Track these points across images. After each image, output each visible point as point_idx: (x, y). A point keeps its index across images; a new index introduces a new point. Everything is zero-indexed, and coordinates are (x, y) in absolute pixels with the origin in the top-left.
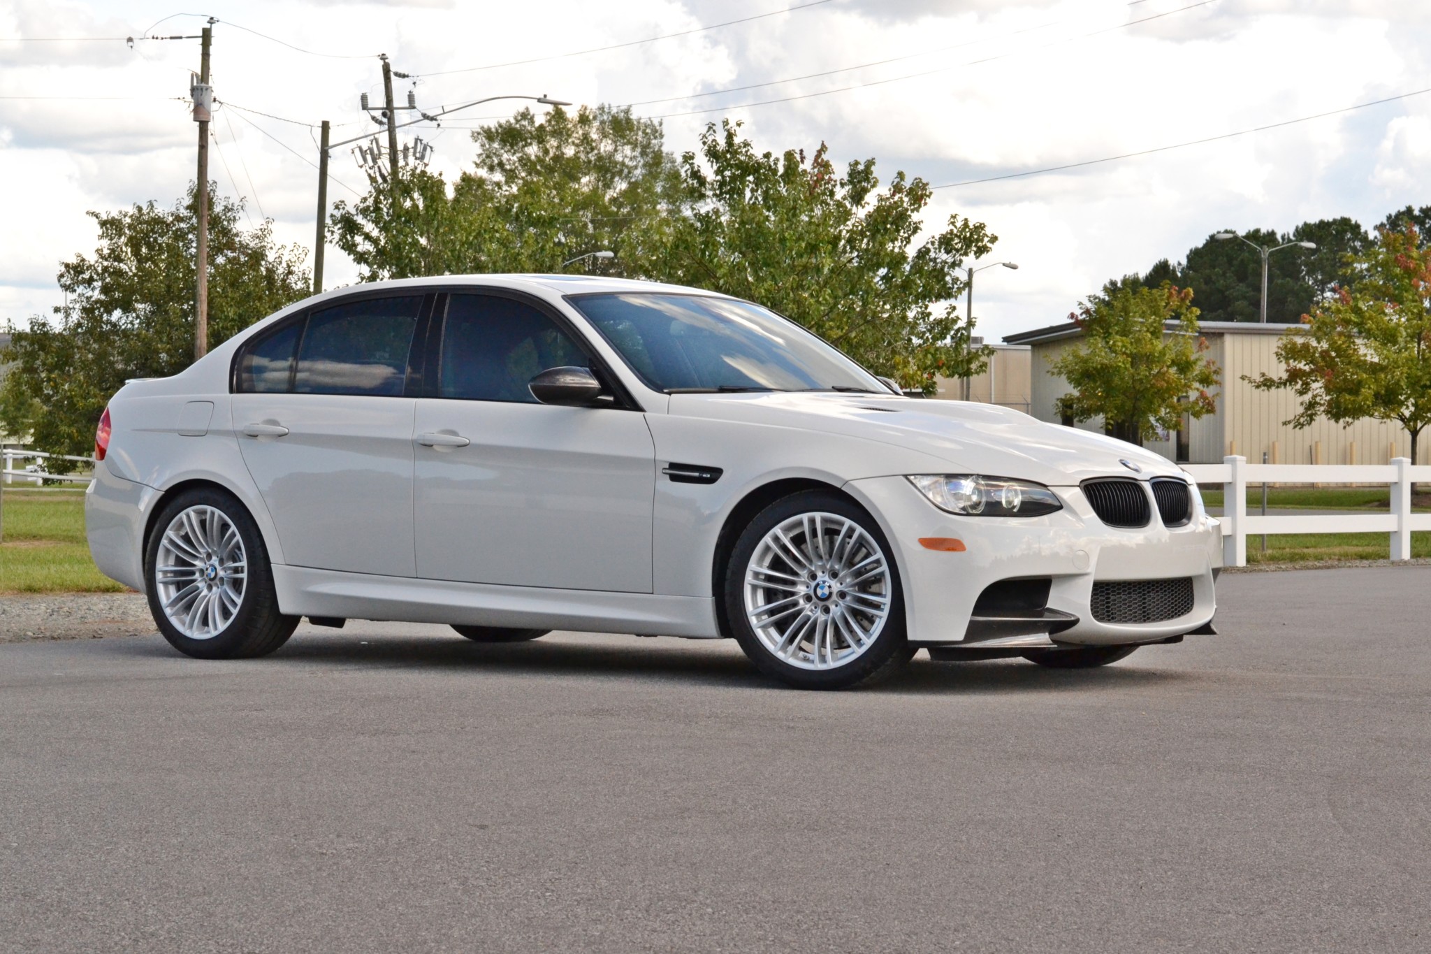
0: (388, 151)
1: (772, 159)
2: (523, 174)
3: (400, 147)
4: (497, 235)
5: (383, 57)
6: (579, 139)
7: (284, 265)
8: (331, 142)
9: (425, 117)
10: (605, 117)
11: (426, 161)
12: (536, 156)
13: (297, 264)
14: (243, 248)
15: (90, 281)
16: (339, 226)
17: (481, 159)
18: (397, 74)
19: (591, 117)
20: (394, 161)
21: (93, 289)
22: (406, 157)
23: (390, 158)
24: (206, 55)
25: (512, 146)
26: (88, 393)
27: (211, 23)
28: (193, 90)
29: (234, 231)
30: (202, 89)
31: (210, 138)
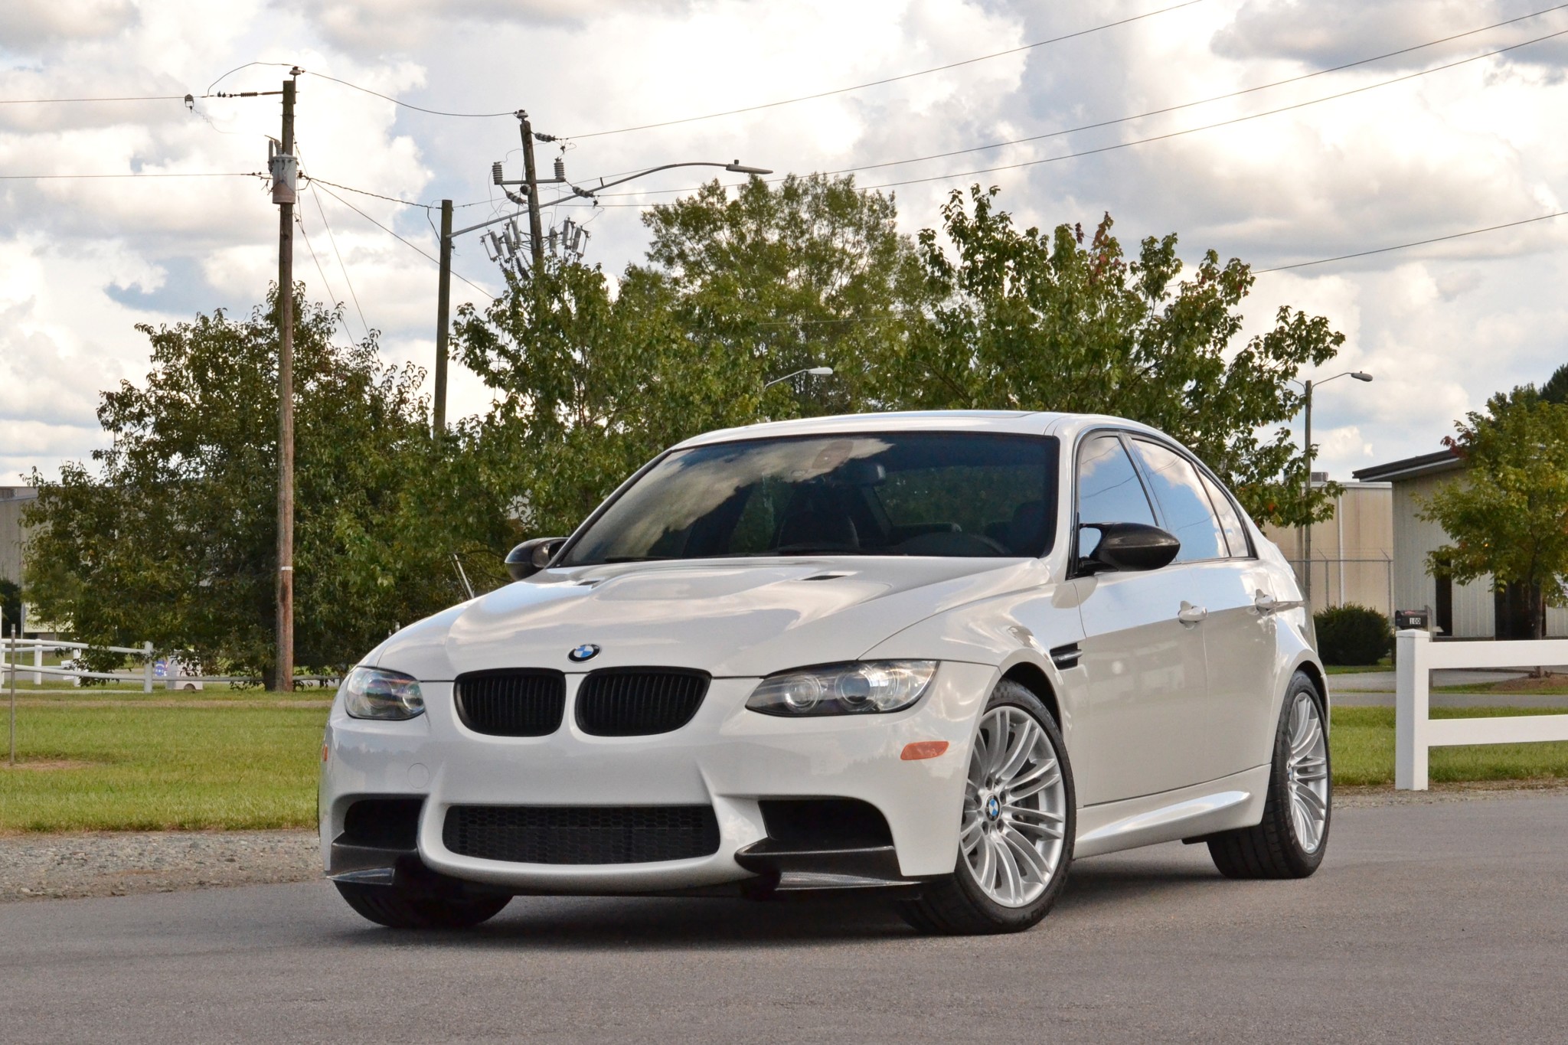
0: (529, 237)
1: (1038, 238)
2: (712, 268)
3: (545, 233)
4: (675, 346)
5: (521, 115)
6: (785, 220)
7: (395, 390)
8: (455, 227)
9: (578, 192)
10: (819, 191)
11: (580, 250)
12: (728, 243)
13: (412, 389)
14: (341, 369)
15: (140, 417)
16: (465, 337)
17: (656, 249)
18: (539, 137)
19: (800, 191)
20: (537, 252)
21: (144, 428)
22: (552, 245)
23: (532, 247)
24: (288, 117)
25: (696, 232)
26: (139, 564)
27: (295, 75)
28: (272, 162)
29: (329, 347)
30: (283, 161)
31: (295, 226)
